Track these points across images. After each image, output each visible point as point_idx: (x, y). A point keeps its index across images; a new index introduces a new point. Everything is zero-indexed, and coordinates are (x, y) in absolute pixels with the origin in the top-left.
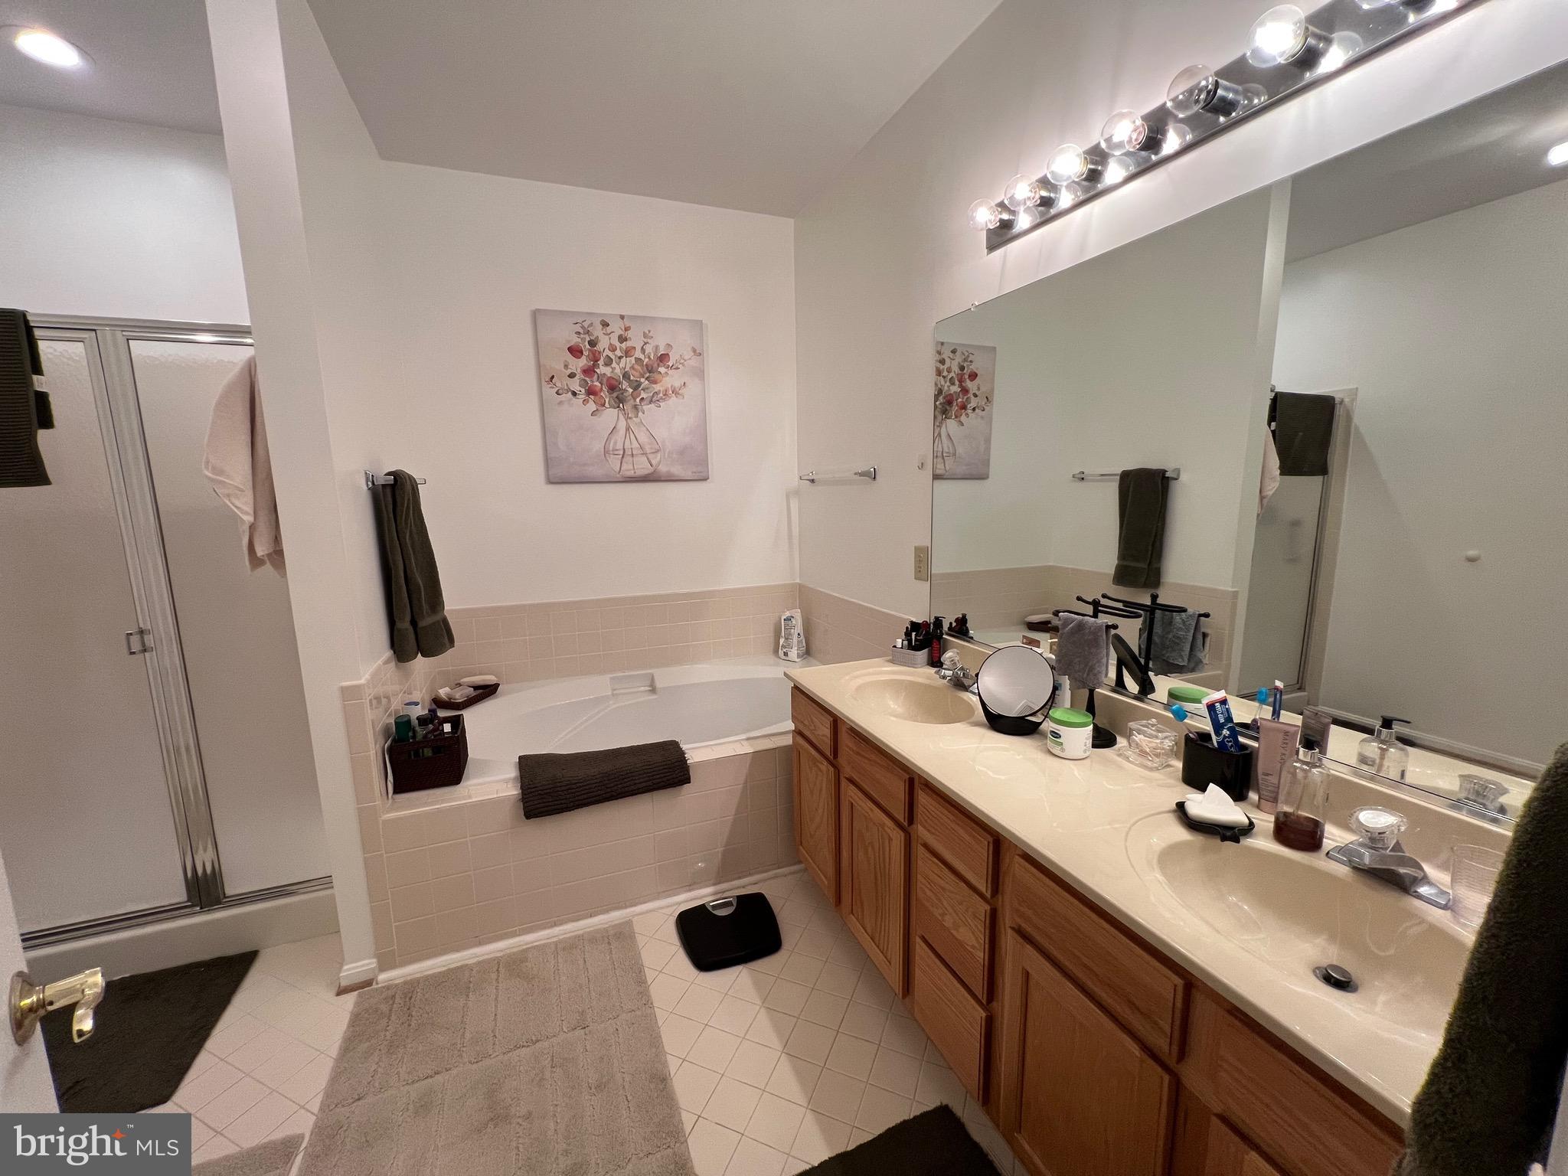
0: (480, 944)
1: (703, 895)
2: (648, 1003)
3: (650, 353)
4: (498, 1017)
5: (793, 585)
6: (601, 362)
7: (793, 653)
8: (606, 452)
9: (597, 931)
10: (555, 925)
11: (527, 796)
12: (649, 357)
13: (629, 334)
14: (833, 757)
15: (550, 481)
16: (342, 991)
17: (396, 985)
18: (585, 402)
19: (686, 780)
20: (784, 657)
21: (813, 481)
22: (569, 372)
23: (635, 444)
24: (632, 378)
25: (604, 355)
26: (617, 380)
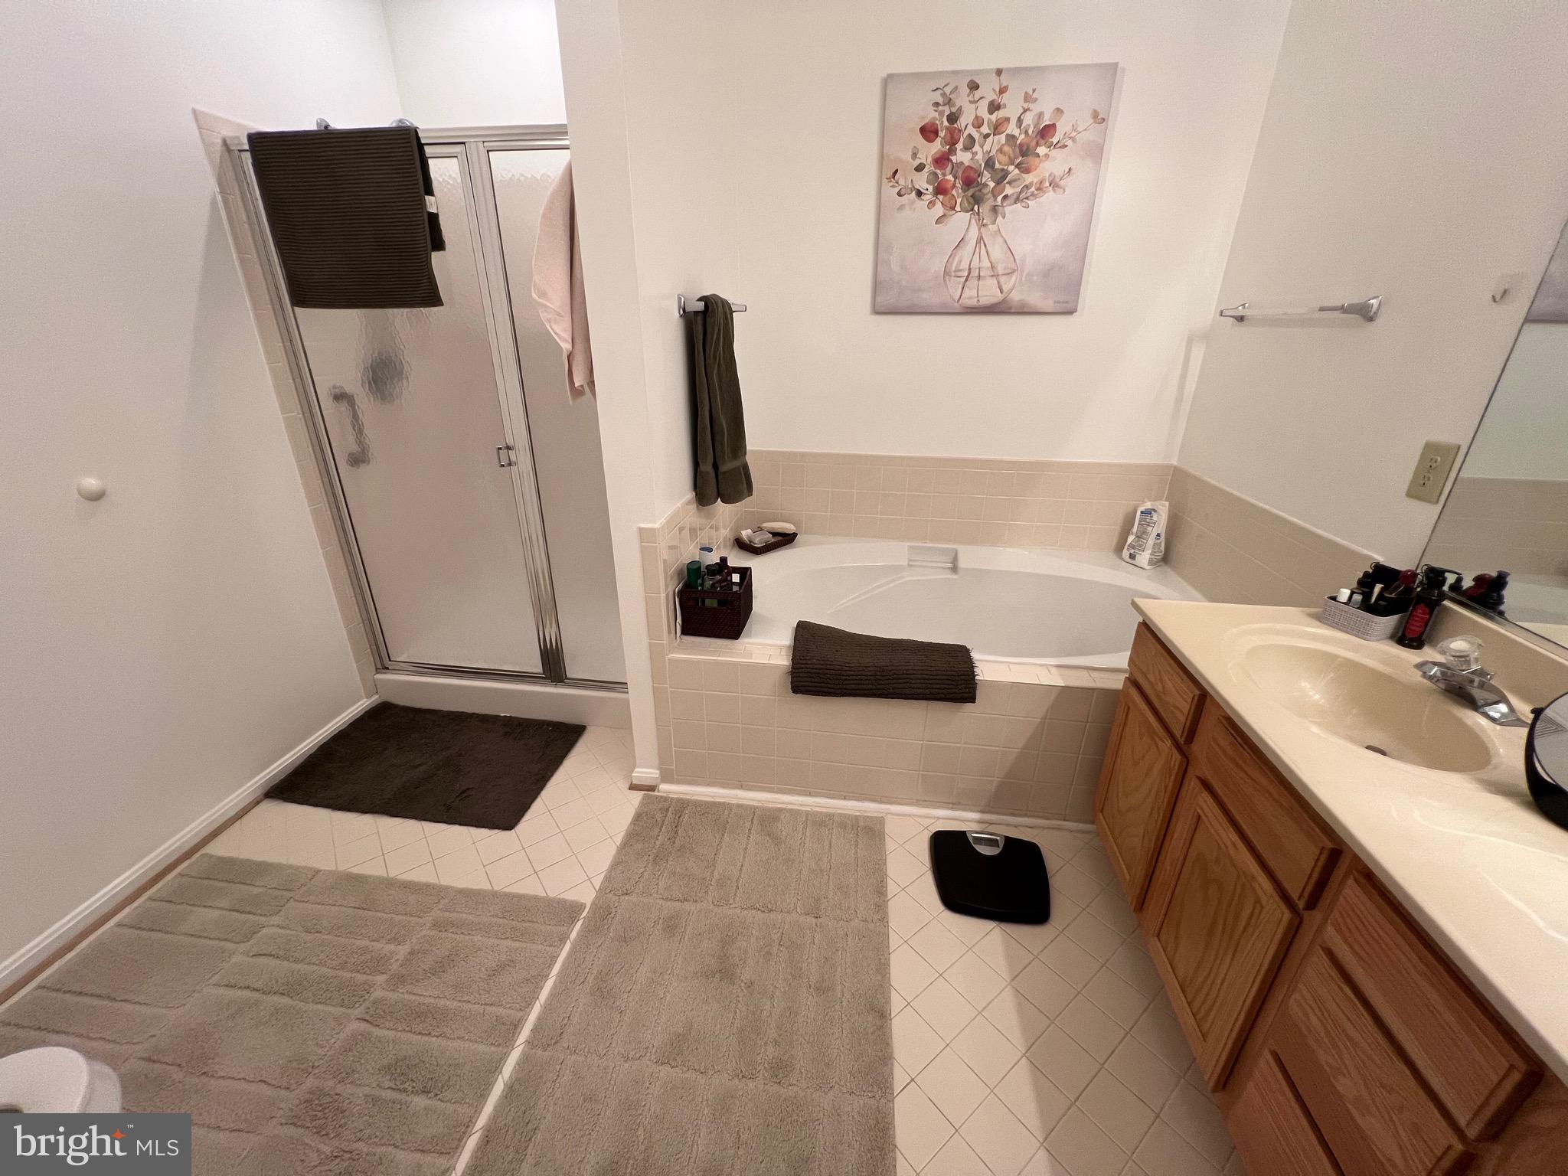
0: (741, 787)
1: (964, 820)
2: (884, 920)
3: (1029, 125)
4: (744, 868)
5: (1168, 467)
6: (960, 146)
7: (1144, 558)
8: (947, 273)
9: (848, 817)
10: (810, 795)
11: (797, 671)
12: (1026, 132)
13: (1005, 99)
14: (1185, 743)
15: (877, 311)
16: (633, 787)
17: (672, 799)
18: (932, 204)
19: (971, 698)
20: (1129, 560)
21: (1241, 319)
22: (916, 163)
23: (986, 263)
24: (997, 166)
25: (966, 134)
26: (976, 171)
